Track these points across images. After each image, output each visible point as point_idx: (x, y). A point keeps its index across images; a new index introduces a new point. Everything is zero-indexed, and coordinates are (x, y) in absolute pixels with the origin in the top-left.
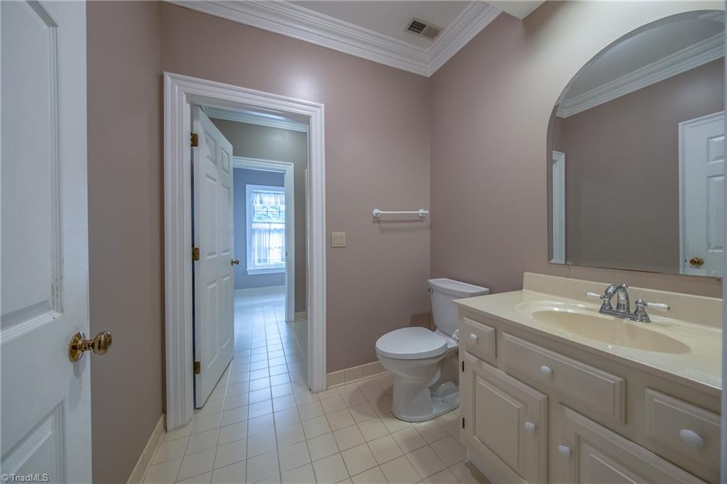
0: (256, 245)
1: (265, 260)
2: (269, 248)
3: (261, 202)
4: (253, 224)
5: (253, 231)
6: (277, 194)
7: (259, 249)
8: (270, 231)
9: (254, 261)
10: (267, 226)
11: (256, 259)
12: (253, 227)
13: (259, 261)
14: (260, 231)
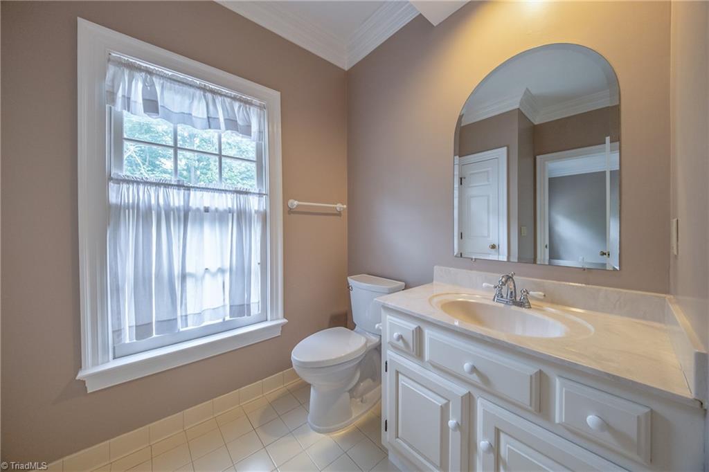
0: (126, 267)
1: (168, 324)
2: (184, 277)
3: (152, 106)
4: (112, 187)
5: (111, 215)
6: (213, 92)
7: (142, 283)
8: (185, 216)
9: (118, 332)
10: (176, 199)
11: (129, 320)
12: (113, 198)
13: (143, 330)
14: (144, 215)
